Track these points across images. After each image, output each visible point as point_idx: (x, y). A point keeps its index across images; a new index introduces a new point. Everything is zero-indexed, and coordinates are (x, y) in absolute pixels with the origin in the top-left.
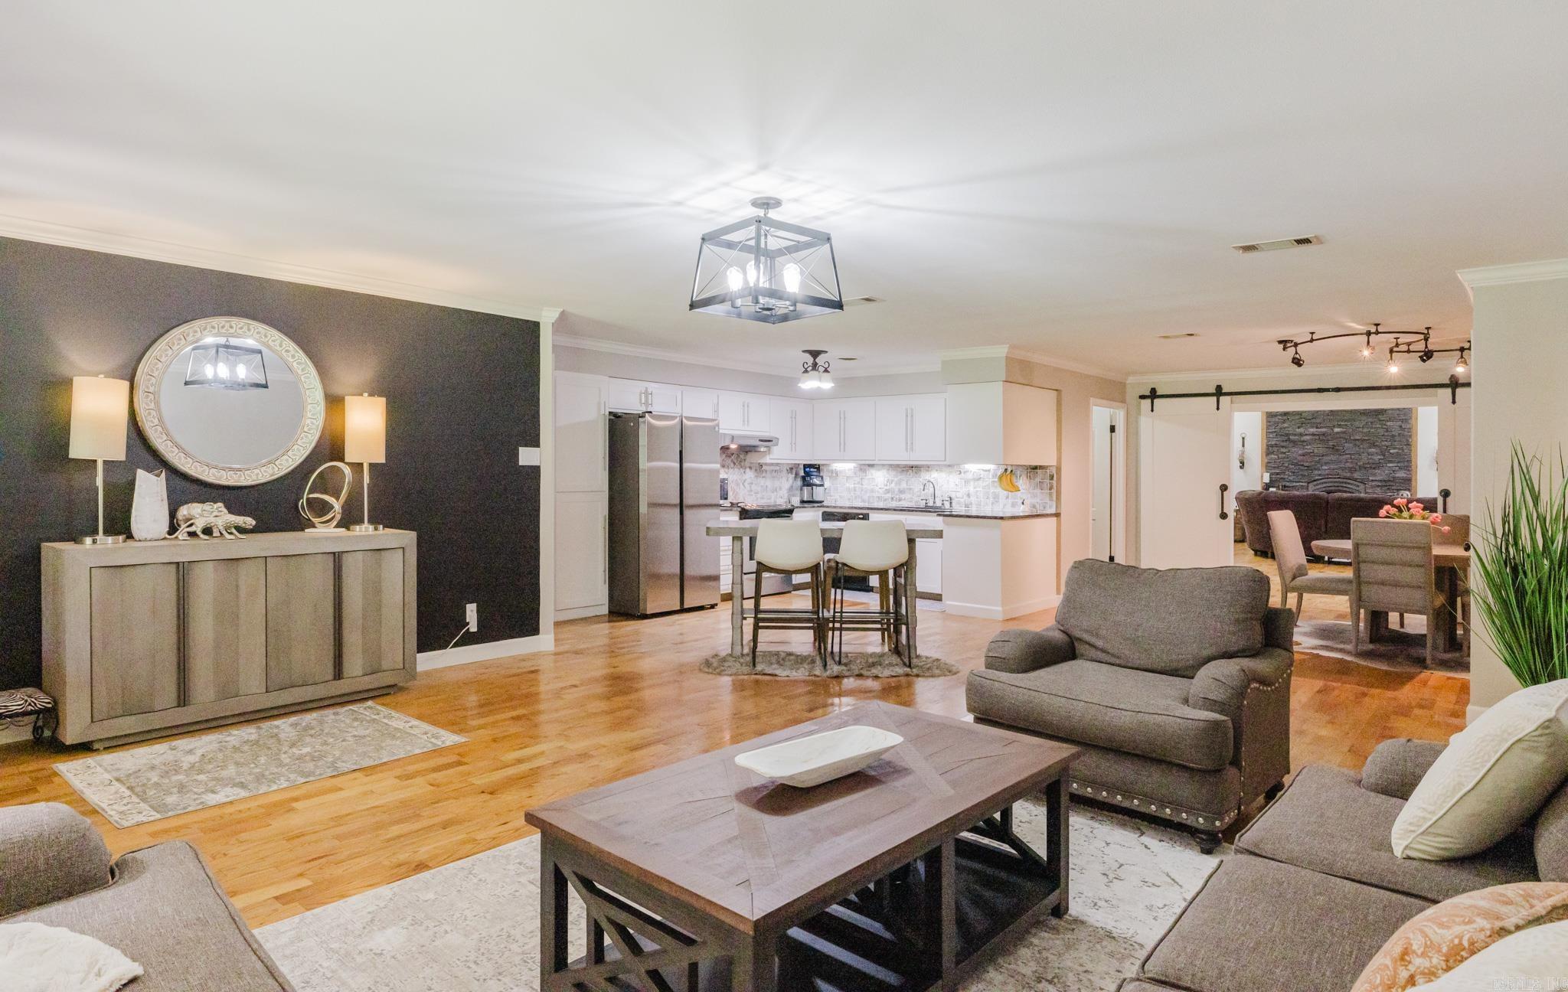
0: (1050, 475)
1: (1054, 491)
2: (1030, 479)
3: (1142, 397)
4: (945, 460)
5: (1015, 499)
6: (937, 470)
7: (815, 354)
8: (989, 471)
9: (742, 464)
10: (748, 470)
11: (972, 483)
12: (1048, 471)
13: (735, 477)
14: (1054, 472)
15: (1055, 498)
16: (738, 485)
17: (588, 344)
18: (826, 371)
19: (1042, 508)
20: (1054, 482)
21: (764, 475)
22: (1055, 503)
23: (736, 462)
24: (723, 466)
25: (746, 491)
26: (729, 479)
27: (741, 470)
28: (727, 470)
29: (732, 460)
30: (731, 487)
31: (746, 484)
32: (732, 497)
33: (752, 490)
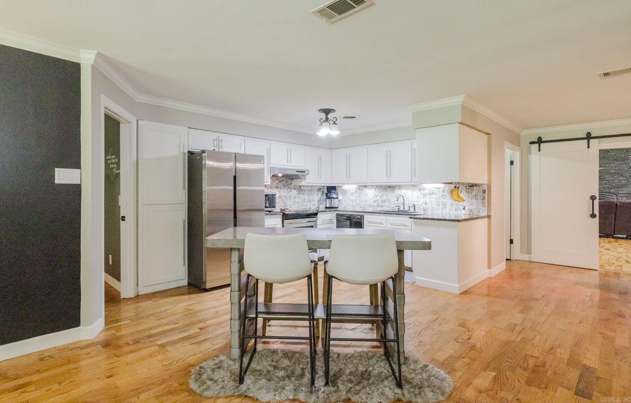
0: (483, 191)
1: (486, 201)
2: (468, 193)
3: (532, 143)
4: (412, 182)
5: (458, 206)
6: (405, 189)
7: (327, 112)
8: (439, 188)
9: (290, 186)
10: (293, 190)
11: (428, 196)
12: (481, 188)
13: (285, 194)
14: (486, 188)
15: (486, 205)
16: (286, 198)
17: (170, 104)
18: (335, 123)
19: (477, 212)
20: (486, 195)
21: (303, 192)
22: (486, 209)
23: (285, 185)
24: (277, 187)
25: (292, 202)
26: (281, 195)
27: (289, 189)
28: (279, 190)
29: (283, 184)
30: (282, 200)
31: (292, 198)
32: (283, 206)
33: (295, 201)
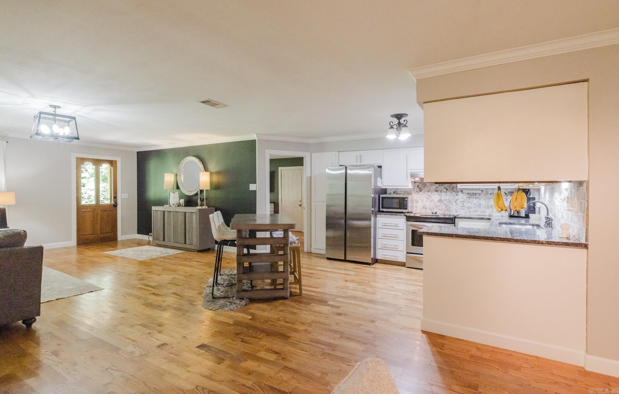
7: (399, 117)
10: (460, 193)
13: (447, 198)
16: (450, 202)
21: (477, 196)
23: (448, 188)
24: (437, 191)
25: (458, 206)
26: (442, 199)
27: (454, 193)
28: (440, 193)
29: (445, 187)
30: (444, 203)
31: (458, 202)
32: (445, 209)
33: (464, 206)
